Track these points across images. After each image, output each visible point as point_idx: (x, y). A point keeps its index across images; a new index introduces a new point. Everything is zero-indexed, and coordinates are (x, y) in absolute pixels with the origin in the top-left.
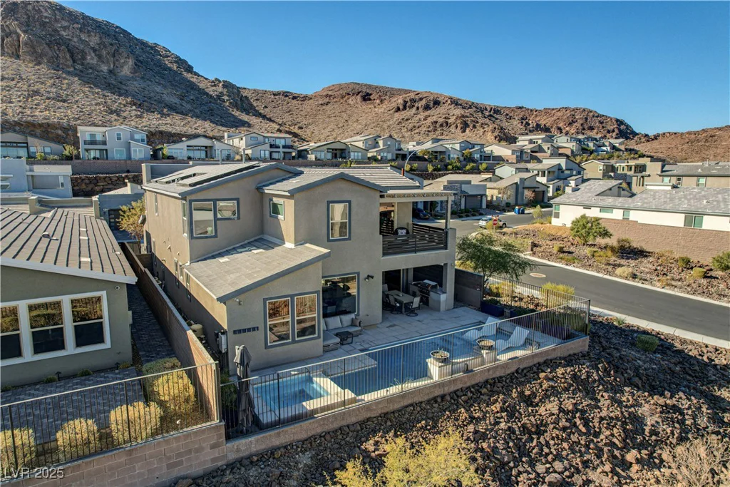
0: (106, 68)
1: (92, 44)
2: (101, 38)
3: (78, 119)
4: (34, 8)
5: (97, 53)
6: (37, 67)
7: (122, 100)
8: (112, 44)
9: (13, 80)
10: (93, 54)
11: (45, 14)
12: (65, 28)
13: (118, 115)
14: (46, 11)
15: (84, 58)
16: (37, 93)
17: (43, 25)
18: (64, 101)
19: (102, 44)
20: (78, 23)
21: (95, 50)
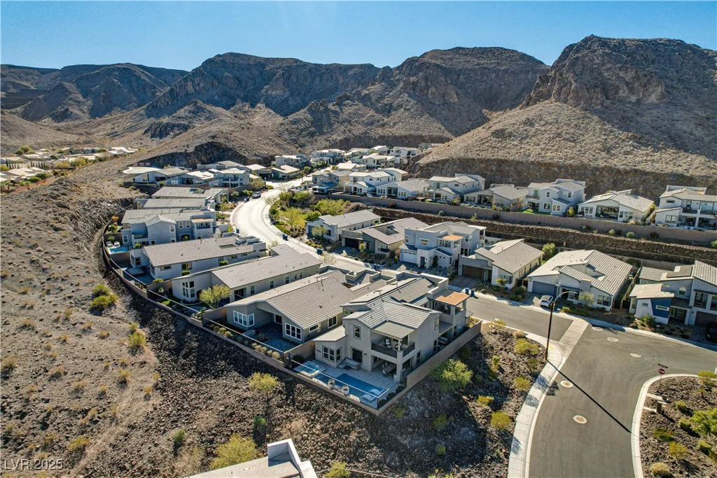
0: (635, 98)
1: (627, 79)
2: (636, 72)
3: (573, 158)
4: (589, 59)
5: (630, 86)
6: (574, 109)
7: (623, 135)
8: (646, 76)
9: (551, 124)
10: (625, 88)
11: (597, 61)
12: (607, 70)
13: (609, 152)
14: (598, 58)
15: (617, 93)
16: (559, 135)
17: (592, 70)
18: (574, 141)
19: (637, 78)
20: (620, 63)
21: (627, 84)
